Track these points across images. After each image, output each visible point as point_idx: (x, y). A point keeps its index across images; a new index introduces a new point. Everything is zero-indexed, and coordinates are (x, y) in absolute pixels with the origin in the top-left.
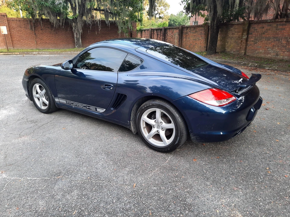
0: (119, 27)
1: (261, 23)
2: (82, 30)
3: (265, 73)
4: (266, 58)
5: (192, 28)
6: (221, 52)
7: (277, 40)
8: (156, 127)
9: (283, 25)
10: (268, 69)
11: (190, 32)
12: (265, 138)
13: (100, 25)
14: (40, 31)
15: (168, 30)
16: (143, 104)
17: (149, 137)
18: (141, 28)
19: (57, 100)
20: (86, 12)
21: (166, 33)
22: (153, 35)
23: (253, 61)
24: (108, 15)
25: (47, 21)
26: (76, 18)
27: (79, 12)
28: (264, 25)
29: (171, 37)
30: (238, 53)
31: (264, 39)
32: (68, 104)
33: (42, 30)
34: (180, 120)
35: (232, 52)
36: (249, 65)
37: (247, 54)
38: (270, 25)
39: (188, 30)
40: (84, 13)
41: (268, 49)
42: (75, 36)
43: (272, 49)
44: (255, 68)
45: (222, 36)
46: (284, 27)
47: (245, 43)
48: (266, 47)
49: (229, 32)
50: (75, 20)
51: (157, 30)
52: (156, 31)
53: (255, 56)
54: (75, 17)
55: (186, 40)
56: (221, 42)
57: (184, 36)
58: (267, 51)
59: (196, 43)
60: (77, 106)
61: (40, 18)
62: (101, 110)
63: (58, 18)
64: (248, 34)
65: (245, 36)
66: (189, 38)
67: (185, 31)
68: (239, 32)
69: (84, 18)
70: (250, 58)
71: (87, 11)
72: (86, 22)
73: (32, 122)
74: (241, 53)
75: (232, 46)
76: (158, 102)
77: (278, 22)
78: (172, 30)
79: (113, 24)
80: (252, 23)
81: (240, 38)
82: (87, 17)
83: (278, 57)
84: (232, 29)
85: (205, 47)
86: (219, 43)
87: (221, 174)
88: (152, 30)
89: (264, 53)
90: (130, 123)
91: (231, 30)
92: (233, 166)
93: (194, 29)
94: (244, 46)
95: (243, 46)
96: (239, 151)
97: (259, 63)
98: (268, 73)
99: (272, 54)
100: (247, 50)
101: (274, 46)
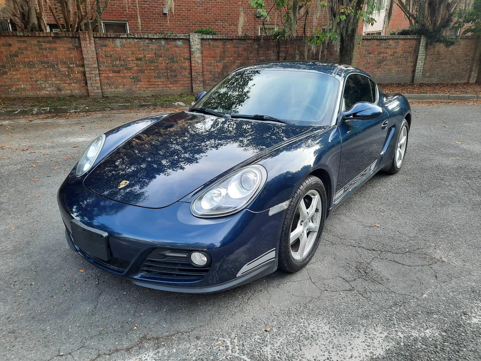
7: (48, 67)
9: (50, 42)
38: (25, 42)
41: (37, 81)
43: (46, 81)
46: (53, 45)
48: (31, 78)
53: (13, 96)
58: (36, 86)
60: (355, 183)
83: (63, 92)
89: (32, 89)
99: (49, 89)
101: (46, 75)
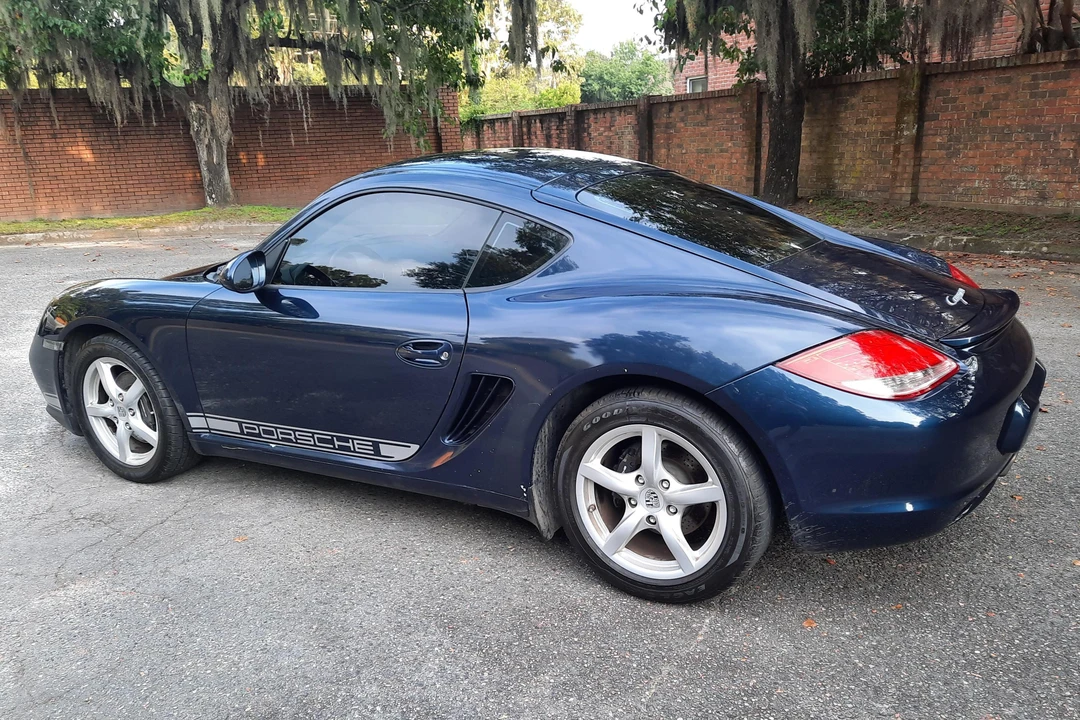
0: (389, 114)
1: (970, 71)
2: (232, 129)
3: (1005, 271)
4: (998, 213)
5: (689, 105)
6: (818, 197)
7: (1037, 139)
8: (642, 500)
9: (1056, 77)
10: (1014, 256)
11: (682, 120)
12: (1061, 519)
13: (306, 106)
14: (49, 144)
15: (592, 116)
16: (584, 413)
17: (615, 545)
18: (475, 112)
19: (196, 422)
20: (244, 56)
21: (585, 130)
22: (529, 138)
23: (949, 225)
24: (339, 64)
25: (78, 97)
26: (204, 83)
27: (214, 56)
28: (982, 80)
29: (607, 143)
30: (887, 195)
31: (987, 137)
32: (248, 434)
33: (54, 136)
34: (743, 464)
35: (862, 194)
36: (936, 244)
37: (924, 199)
38: (1009, 80)
39: (677, 113)
40: (234, 59)
41: (1005, 173)
42: (203, 155)
43: (1022, 174)
44: (960, 254)
45: (818, 130)
46: (1062, 84)
47: (911, 154)
48: (996, 166)
49: (843, 115)
50: (197, 89)
51: (543, 118)
52: (541, 122)
53: (955, 204)
54: (200, 79)
55: (668, 156)
56: (815, 156)
57: (659, 136)
58: (1001, 184)
59: (710, 167)
60: (290, 441)
61: (46, 86)
62: (398, 452)
63: (126, 84)
64: (921, 119)
65: (908, 129)
66: (680, 146)
67: (662, 118)
68: (884, 114)
69: (238, 80)
70: (936, 214)
71: (247, 52)
72: (244, 96)
73: (96, 519)
74: (897, 197)
75: (858, 168)
76: (648, 399)
77: (1038, 65)
78: (608, 115)
79: (362, 101)
80: (936, 75)
81: (891, 136)
82: (247, 76)
83: (1048, 205)
84: (854, 100)
85: (748, 180)
86: (805, 160)
87: (923, 668)
88: (521, 118)
89: (991, 192)
90: (530, 493)
91: (852, 106)
92: (963, 635)
93: (701, 107)
94: (909, 169)
95: (905, 167)
96: (974, 577)
97: (974, 232)
98: (1014, 272)
99: (1023, 194)
100: (923, 183)
101: (1026, 162)
